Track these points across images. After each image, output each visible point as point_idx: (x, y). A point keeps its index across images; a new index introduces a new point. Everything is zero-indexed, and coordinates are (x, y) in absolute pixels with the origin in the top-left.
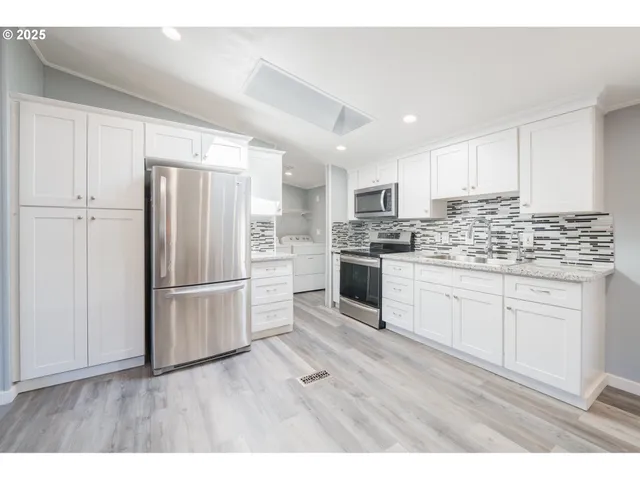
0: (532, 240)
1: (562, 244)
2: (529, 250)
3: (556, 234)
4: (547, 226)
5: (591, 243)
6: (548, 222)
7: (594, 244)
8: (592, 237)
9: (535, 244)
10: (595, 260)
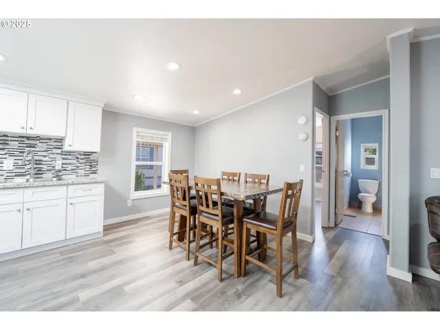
0: (61, 165)
1: (77, 167)
2: (59, 171)
3: (75, 161)
4: (69, 157)
5: (90, 166)
6: (70, 155)
7: (91, 166)
8: (90, 163)
9: (62, 167)
10: (91, 173)
